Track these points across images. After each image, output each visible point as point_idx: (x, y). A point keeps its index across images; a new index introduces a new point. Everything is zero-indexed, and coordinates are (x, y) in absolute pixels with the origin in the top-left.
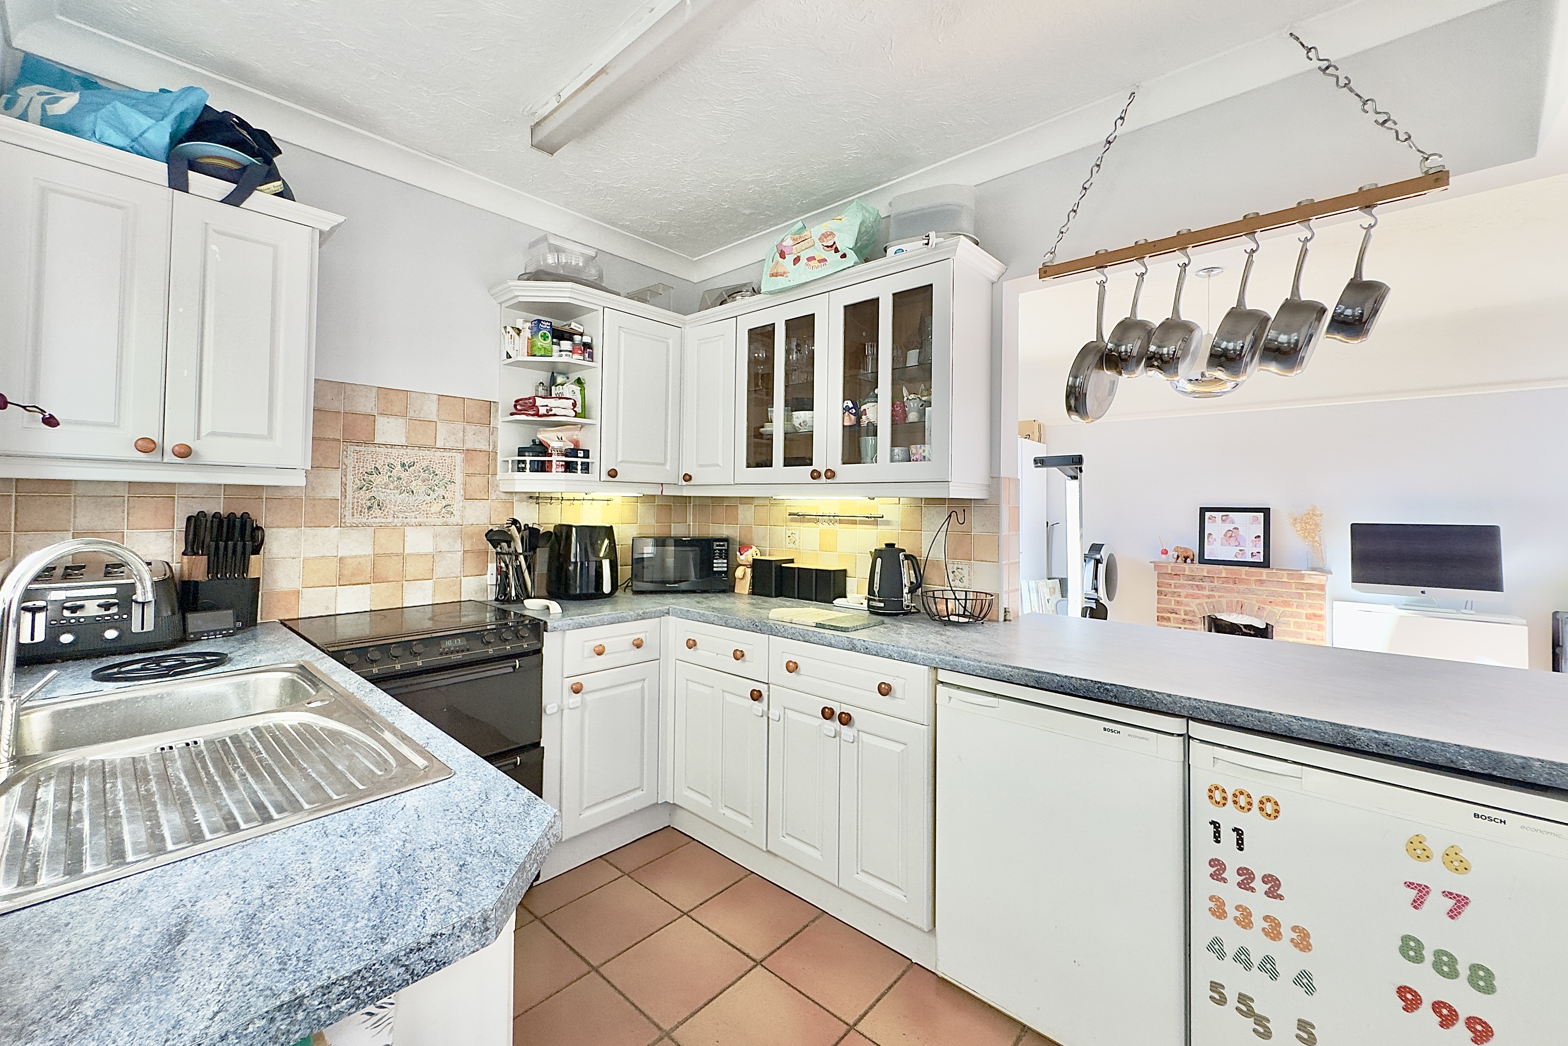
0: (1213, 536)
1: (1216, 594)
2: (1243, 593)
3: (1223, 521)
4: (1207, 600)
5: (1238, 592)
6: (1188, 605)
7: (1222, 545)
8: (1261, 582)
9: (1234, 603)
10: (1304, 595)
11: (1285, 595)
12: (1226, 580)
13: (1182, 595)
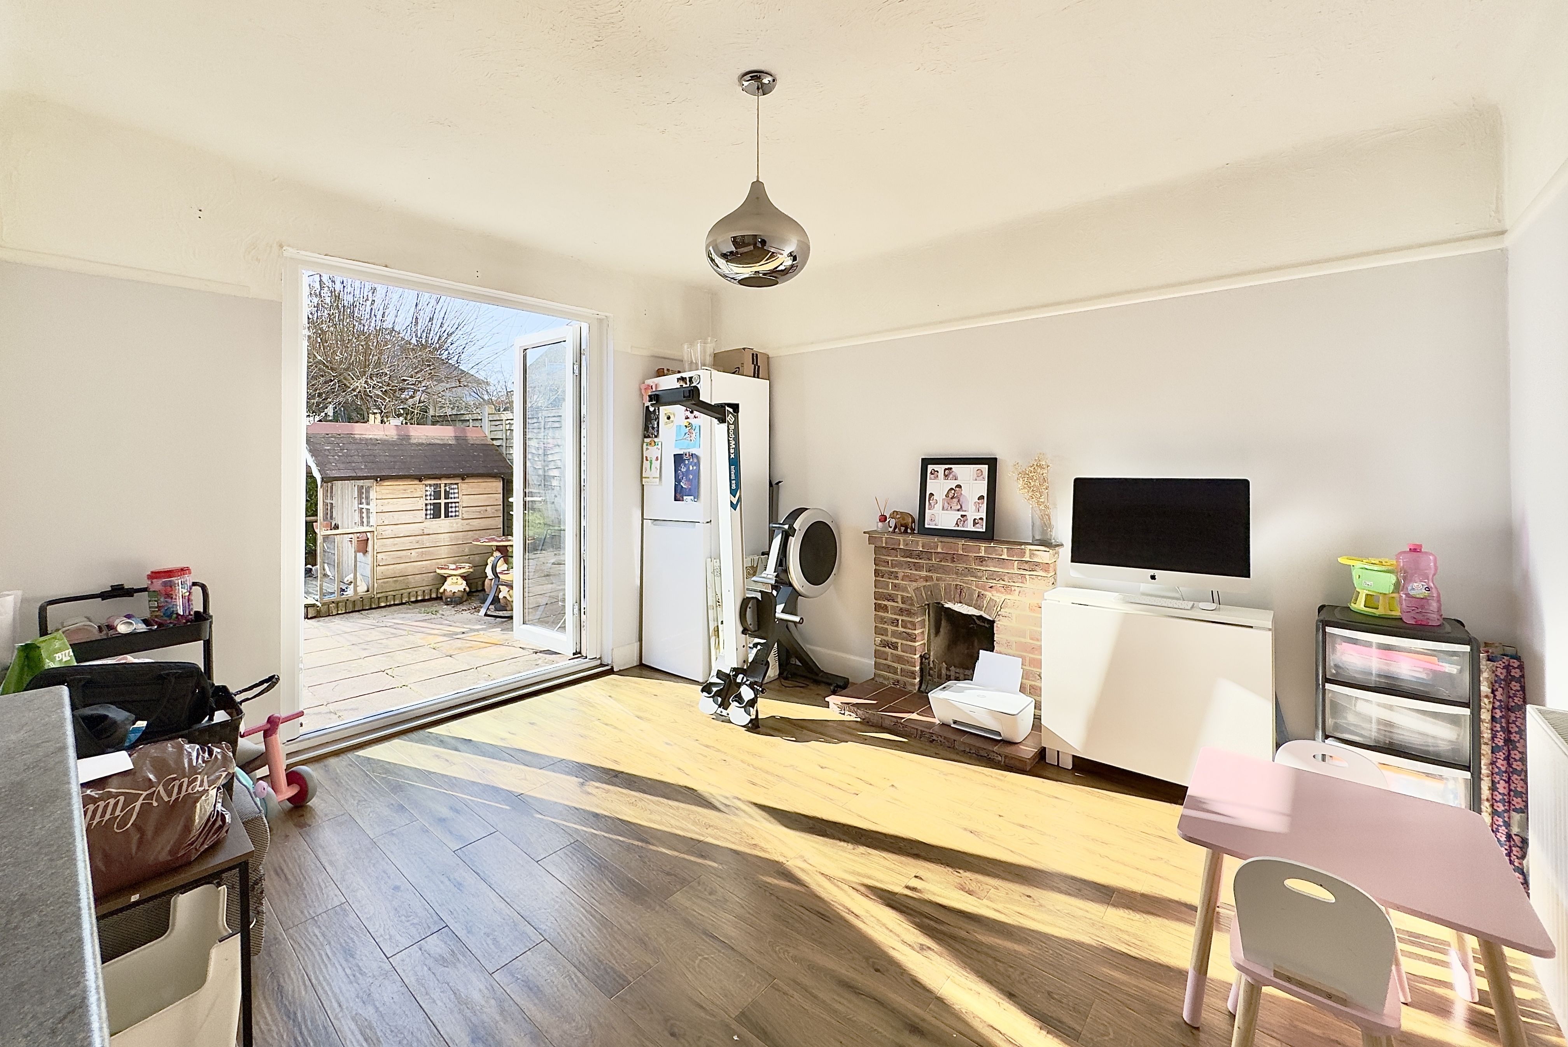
0: (935, 497)
1: (935, 576)
2: (962, 574)
3: (946, 476)
4: (925, 584)
5: (957, 574)
6: (905, 589)
7: (943, 509)
8: (981, 560)
9: (953, 588)
10: (1027, 577)
11: (1006, 578)
12: (944, 557)
13: (900, 575)
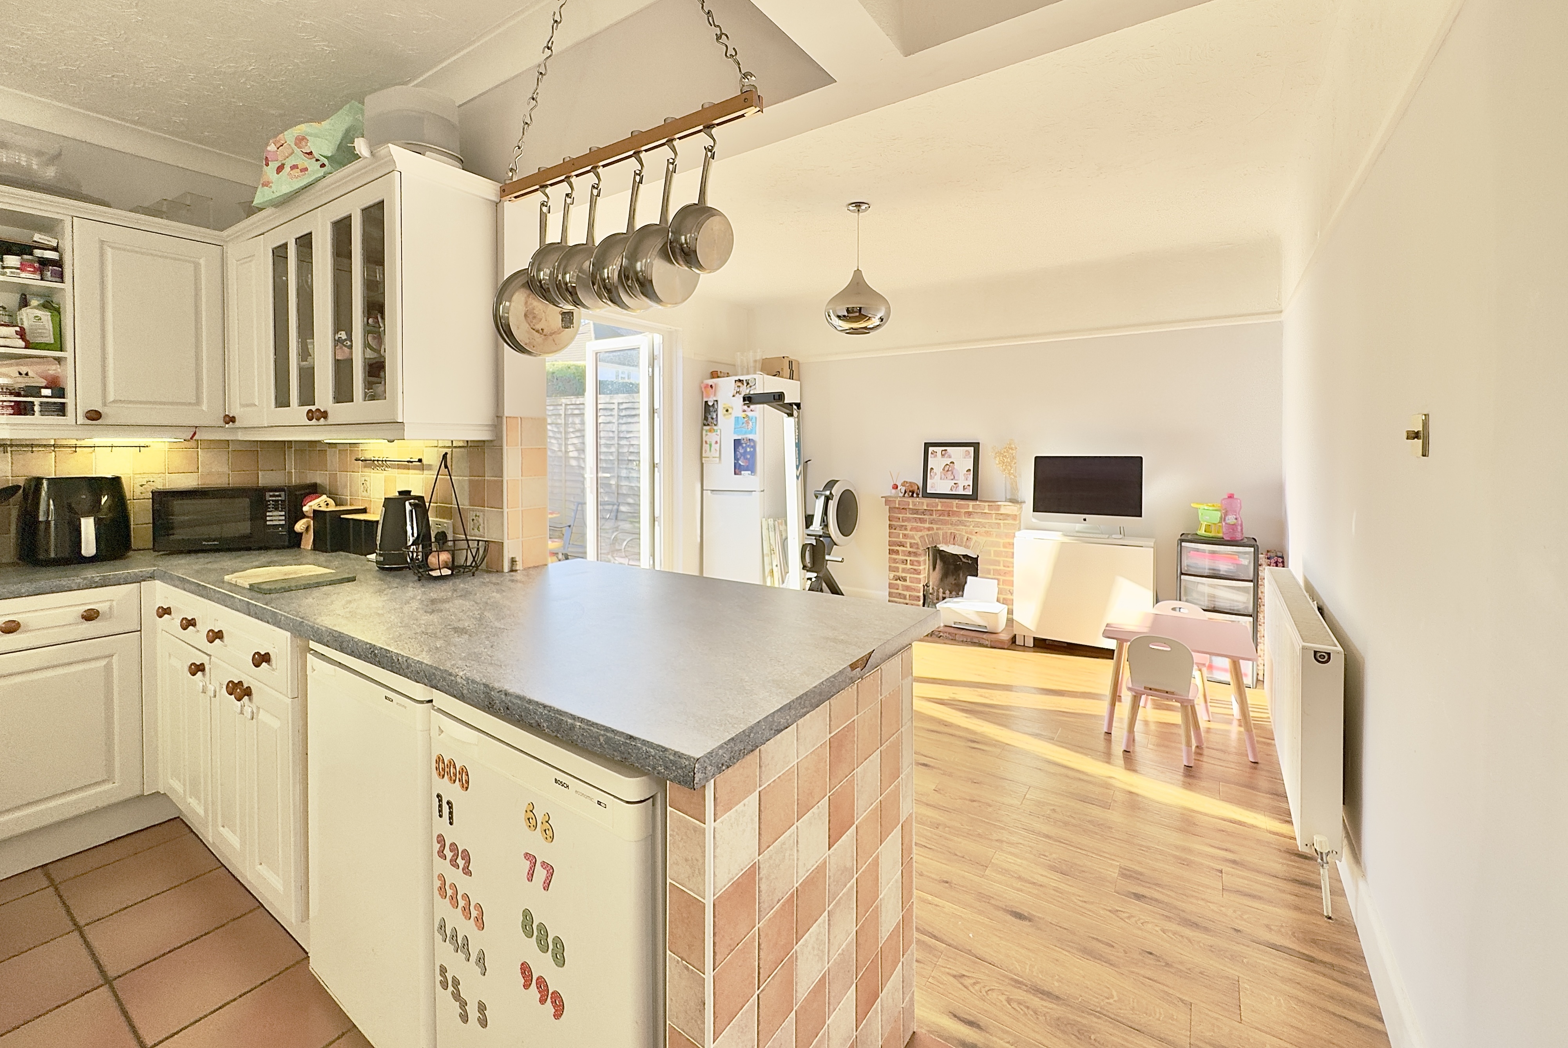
0: (935, 470)
1: (935, 526)
2: (955, 525)
3: (943, 455)
4: (928, 533)
5: (951, 524)
6: (913, 538)
7: (941, 479)
8: (969, 514)
9: (948, 535)
10: (1002, 525)
11: (987, 526)
12: (942, 513)
13: (909, 528)
